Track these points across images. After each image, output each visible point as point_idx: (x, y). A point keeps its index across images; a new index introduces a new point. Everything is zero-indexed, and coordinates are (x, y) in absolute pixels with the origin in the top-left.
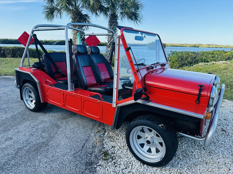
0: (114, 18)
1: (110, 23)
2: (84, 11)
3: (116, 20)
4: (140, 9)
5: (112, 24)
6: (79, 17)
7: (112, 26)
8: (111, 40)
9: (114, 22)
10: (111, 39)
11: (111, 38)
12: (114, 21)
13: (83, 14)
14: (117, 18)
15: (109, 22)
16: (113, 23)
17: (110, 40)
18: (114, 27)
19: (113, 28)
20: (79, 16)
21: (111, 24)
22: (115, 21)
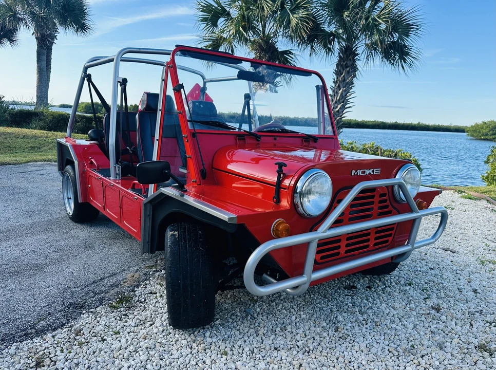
0: (348, 57)
1: (338, 69)
2: (282, 44)
3: (351, 62)
4: (412, 35)
5: (342, 70)
6: (269, 56)
7: (342, 76)
8: (337, 107)
9: (347, 67)
10: (336, 105)
11: (336, 102)
12: (346, 64)
13: (280, 50)
14: (357, 57)
15: (337, 65)
16: (345, 68)
17: (334, 108)
18: (346, 77)
19: (345, 79)
20: (269, 54)
21: (340, 71)
22: (349, 63)
